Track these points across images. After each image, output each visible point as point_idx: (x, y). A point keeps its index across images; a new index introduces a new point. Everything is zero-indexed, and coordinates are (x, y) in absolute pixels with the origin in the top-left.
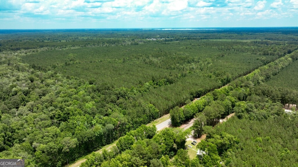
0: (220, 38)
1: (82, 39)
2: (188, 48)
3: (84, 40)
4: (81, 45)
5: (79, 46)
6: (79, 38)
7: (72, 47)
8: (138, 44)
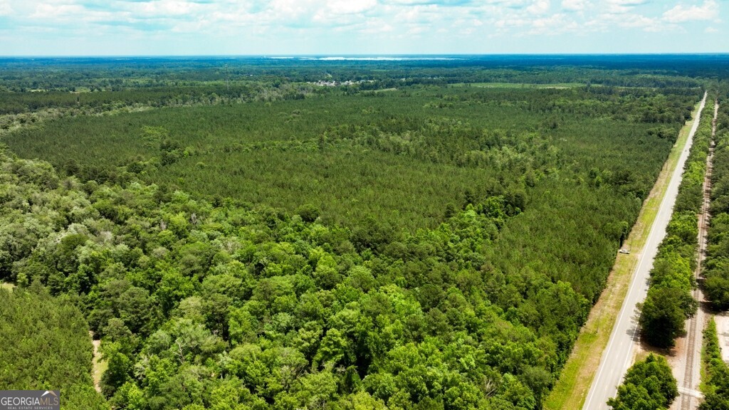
0: (486, 81)
1: (134, 83)
2: (445, 105)
3: (139, 86)
4: (149, 102)
5: (145, 103)
6: (124, 81)
7: (124, 106)
8: (303, 97)
